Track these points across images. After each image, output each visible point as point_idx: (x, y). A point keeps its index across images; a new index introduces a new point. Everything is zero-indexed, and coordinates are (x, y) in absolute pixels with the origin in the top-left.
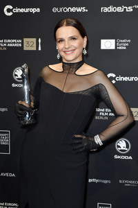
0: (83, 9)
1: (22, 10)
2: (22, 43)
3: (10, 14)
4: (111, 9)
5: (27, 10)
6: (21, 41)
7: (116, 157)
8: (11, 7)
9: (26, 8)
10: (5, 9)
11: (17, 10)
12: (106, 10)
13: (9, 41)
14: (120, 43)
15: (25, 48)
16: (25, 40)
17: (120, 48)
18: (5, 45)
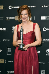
0: (35, 7)
1: (15, 7)
2: (15, 18)
3: (11, 8)
4: (44, 6)
5: (16, 7)
6: (14, 17)
7: (46, 55)
8: (11, 6)
9: (16, 6)
10: (9, 7)
11: (13, 7)
12: (42, 7)
13: (10, 17)
14: (47, 17)
15: (16, 20)
16: (16, 17)
17: (47, 19)
18: (9, 19)
